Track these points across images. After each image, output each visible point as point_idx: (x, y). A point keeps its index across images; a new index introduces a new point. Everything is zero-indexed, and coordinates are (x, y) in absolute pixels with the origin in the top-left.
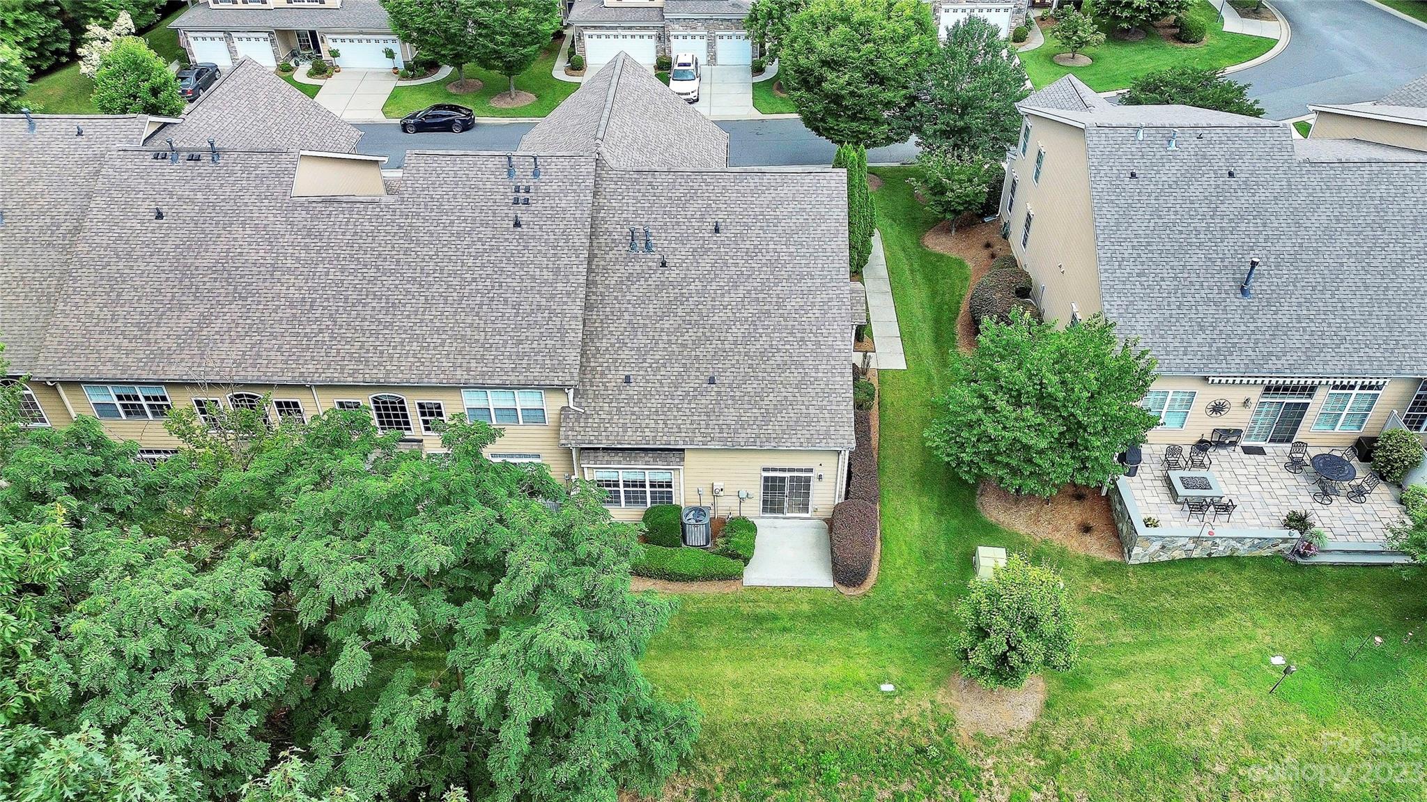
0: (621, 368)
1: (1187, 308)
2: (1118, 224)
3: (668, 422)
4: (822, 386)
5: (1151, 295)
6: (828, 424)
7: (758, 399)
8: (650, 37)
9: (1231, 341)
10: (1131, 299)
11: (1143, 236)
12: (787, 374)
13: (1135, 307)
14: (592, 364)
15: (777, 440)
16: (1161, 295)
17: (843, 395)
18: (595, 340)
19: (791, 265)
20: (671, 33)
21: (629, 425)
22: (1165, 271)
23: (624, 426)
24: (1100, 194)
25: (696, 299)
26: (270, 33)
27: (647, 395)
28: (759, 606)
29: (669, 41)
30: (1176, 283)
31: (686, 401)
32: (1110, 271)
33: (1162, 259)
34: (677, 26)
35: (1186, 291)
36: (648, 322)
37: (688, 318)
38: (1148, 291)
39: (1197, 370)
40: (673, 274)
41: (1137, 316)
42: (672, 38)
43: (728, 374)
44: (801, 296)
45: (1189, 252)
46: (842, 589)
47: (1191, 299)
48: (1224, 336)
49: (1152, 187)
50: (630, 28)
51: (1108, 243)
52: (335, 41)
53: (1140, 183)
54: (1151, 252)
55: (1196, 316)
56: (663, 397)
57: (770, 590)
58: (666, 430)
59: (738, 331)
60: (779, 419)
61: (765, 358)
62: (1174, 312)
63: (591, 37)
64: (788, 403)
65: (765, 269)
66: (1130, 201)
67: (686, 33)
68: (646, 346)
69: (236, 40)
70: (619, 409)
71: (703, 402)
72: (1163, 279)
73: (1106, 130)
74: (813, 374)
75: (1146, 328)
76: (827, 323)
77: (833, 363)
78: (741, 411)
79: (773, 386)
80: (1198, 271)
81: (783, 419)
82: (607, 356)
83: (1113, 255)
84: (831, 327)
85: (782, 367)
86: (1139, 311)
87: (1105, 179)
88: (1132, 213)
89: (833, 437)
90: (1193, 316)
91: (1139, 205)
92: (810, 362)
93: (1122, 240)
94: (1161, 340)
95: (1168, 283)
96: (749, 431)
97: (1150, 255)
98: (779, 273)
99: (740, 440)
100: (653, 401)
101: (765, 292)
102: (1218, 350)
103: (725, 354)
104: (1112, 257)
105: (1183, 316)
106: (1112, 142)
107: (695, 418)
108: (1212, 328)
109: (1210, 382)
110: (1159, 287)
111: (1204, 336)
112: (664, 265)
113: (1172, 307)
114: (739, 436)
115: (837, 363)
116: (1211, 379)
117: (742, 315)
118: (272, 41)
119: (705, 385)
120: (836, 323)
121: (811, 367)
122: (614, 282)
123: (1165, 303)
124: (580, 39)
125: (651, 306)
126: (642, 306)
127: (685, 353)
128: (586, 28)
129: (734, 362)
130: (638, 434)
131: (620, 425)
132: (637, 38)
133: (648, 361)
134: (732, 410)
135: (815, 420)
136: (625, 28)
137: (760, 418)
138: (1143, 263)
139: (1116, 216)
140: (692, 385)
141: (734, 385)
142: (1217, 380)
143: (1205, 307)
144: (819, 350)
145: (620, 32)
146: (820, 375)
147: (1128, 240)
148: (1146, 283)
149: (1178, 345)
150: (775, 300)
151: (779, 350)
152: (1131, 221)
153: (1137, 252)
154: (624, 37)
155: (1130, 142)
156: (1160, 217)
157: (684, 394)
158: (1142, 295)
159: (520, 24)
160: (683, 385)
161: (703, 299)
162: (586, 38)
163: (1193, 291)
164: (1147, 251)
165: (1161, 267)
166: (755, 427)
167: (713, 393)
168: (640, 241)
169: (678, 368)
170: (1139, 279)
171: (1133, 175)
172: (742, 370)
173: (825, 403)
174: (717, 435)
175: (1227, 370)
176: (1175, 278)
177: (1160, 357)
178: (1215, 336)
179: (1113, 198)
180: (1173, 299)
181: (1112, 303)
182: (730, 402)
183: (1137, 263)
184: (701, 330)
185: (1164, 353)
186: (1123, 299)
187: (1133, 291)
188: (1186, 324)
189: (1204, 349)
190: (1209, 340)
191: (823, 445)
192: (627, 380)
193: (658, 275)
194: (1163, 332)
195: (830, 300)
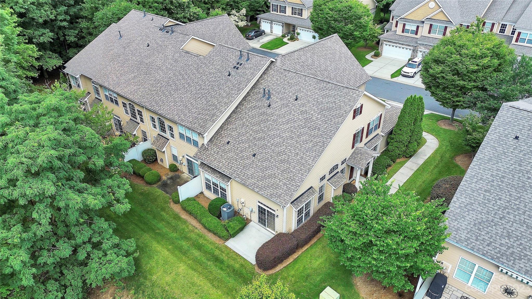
0: (229, 138)
1: (507, 221)
2: (490, 160)
3: (230, 164)
4: (291, 176)
5: (487, 205)
6: (283, 192)
7: (265, 169)
8: (410, 49)
9: (525, 252)
10: (473, 202)
11: (502, 171)
12: (282, 165)
13: (472, 207)
14: (222, 133)
15: (260, 189)
16: (493, 207)
17: (297, 183)
18: (229, 125)
19: (314, 123)
20: (419, 49)
21: (217, 159)
22: (504, 195)
23: (215, 159)
24: (489, 141)
25: (271, 123)
26: (283, 23)
27: (230, 151)
28: (222, 255)
29: (417, 53)
30: (508, 204)
31: (241, 159)
32: (468, 182)
33: (507, 189)
34: (422, 47)
35: (511, 211)
36: (249, 125)
37: (263, 129)
38: (486, 201)
39: (490, 257)
40: (269, 111)
41: (471, 212)
42: (418, 52)
43: (261, 155)
44: (309, 136)
45: (528, 191)
46: (256, 268)
47: (512, 217)
48: (521, 247)
49: (526, 147)
50: (402, 44)
51: (477, 168)
52: (300, 29)
53: (519, 143)
54: (502, 182)
55: (510, 228)
56: (234, 154)
57: (232, 251)
58: (227, 166)
59: (277, 140)
60: (267, 181)
61: (279, 155)
62: (496, 220)
63: (386, 45)
64: (274, 176)
65: (303, 120)
66: (506, 151)
67: (425, 51)
68: (243, 132)
69: (273, 24)
70: (218, 152)
71: (246, 162)
72: (500, 199)
73: (514, 110)
74: (291, 169)
75: (472, 220)
76: (311, 151)
77: (302, 168)
78: (256, 171)
79: (274, 167)
80: (527, 204)
81: (268, 182)
82: (228, 132)
83: (476, 175)
84: (312, 153)
85: (282, 161)
86: (473, 210)
87: (498, 134)
88: (503, 157)
89: (281, 198)
90: (508, 227)
91: (511, 155)
92: (294, 164)
93: (487, 169)
94: (477, 231)
95: (502, 202)
96: (253, 180)
97: (500, 183)
98: (307, 124)
99: (248, 182)
100: (230, 154)
101: (297, 129)
102: (512, 253)
103: (266, 147)
104: (475, 175)
105: (500, 224)
106: (514, 117)
107: (239, 166)
108: (516, 239)
109: (500, 270)
110: (494, 202)
111: (508, 241)
112: (269, 106)
113: (496, 216)
114: (248, 180)
115: (304, 169)
116: (500, 268)
117: (282, 135)
118: (283, 26)
119: (251, 156)
120: (315, 152)
121: (293, 166)
122: (249, 107)
123: (493, 212)
124: (382, 45)
125: (254, 119)
126: (252, 118)
127: (253, 141)
128: (385, 41)
129: (267, 151)
130: (218, 163)
131: (214, 158)
132: (405, 49)
133: (240, 139)
134: (253, 169)
135: (279, 188)
136: (400, 44)
137: (260, 177)
138: (492, 186)
139: (491, 156)
140: (246, 154)
141: (261, 161)
142: (505, 271)
143: (519, 226)
144: (300, 161)
145: (398, 45)
146: (294, 171)
147: (491, 170)
148: (487, 197)
149: (487, 238)
150: (298, 134)
151: (286, 154)
152: (500, 161)
153: (493, 178)
154: (400, 47)
155: (526, 120)
156: (520, 165)
157: (242, 156)
158: (481, 202)
159: (346, 30)
160: (244, 152)
161: (273, 123)
162: (384, 45)
163: (516, 213)
164: (499, 180)
165: (503, 192)
166: (256, 180)
167: (251, 160)
168: (267, 95)
169: (247, 145)
170: (485, 193)
171: (517, 138)
172: (267, 156)
173: (288, 183)
174: (241, 176)
175: (511, 267)
176: (508, 202)
177: (471, 240)
178: (515, 245)
179: (496, 145)
180: (500, 212)
181: (459, 199)
182: (254, 166)
183: (489, 184)
184: (264, 135)
185: (475, 238)
186: (467, 199)
187: (476, 198)
188: (500, 229)
189: (503, 248)
190: (509, 245)
191: (275, 199)
192: (228, 143)
193: (264, 109)
194: (481, 227)
195: (320, 142)
